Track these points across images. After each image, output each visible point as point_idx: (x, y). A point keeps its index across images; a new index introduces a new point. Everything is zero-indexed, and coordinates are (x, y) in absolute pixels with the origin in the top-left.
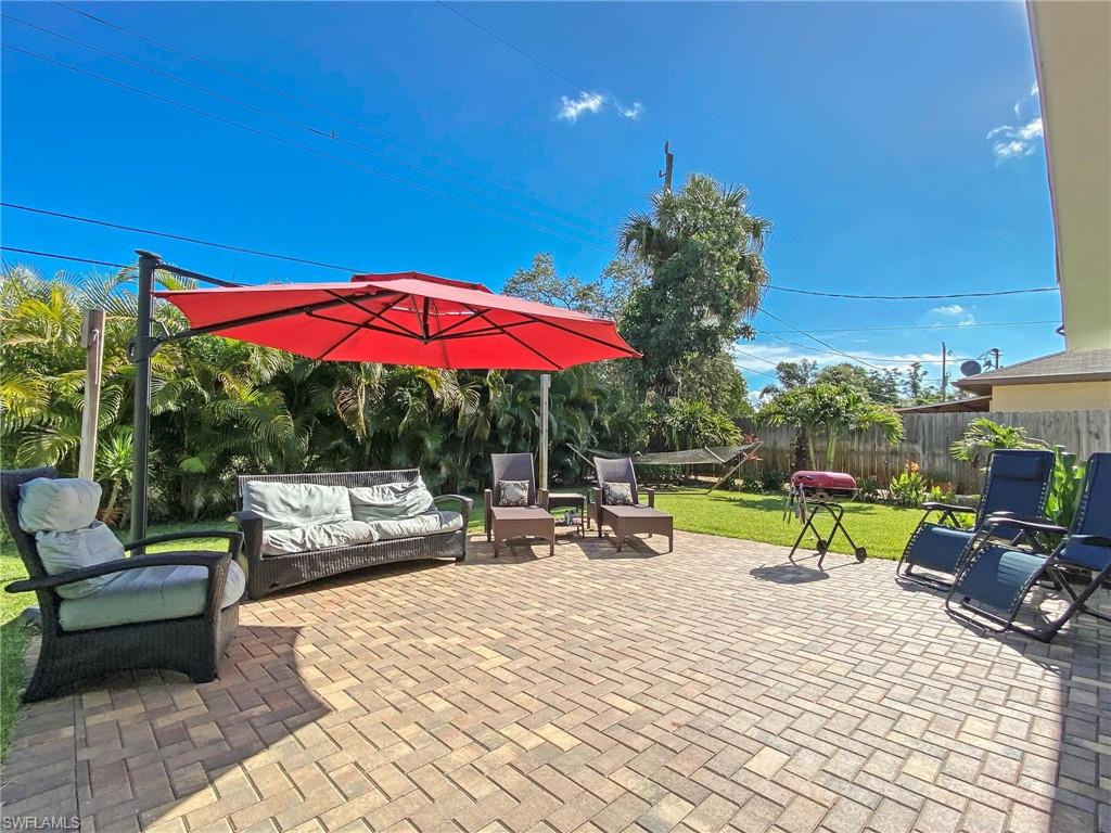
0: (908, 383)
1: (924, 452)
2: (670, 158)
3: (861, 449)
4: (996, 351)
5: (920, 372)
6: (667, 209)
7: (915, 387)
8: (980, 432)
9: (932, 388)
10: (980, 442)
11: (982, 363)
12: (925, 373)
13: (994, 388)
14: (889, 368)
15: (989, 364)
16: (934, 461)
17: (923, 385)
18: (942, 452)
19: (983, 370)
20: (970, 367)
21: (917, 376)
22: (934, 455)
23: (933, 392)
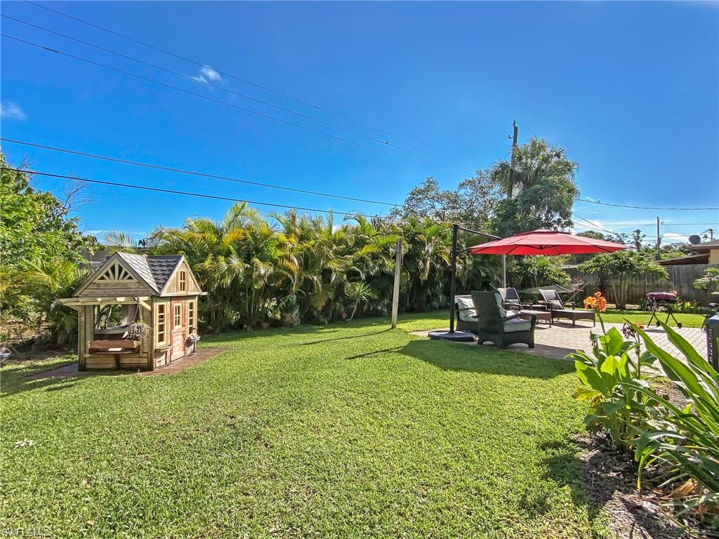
0: (633, 242)
1: (675, 285)
2: (516, 129)
3: (638, 284)
4: (711, 230)
5: (641, 234)
6: (518, 158)
7: (638, 245)
8: (712, 275)
9: (649, 245)
10: (713, 279)
11: (701, 237)
12: (644, 236)
13: (711, 251)
14: (620, 233)
15: (706, 237)
16: (681, 291)
17: (643, 244)
18: (686, 285)
19: (702, 240)
20: (695, 239)
21: (639, 237)
22: (681, 287)
23: (651, 248)
